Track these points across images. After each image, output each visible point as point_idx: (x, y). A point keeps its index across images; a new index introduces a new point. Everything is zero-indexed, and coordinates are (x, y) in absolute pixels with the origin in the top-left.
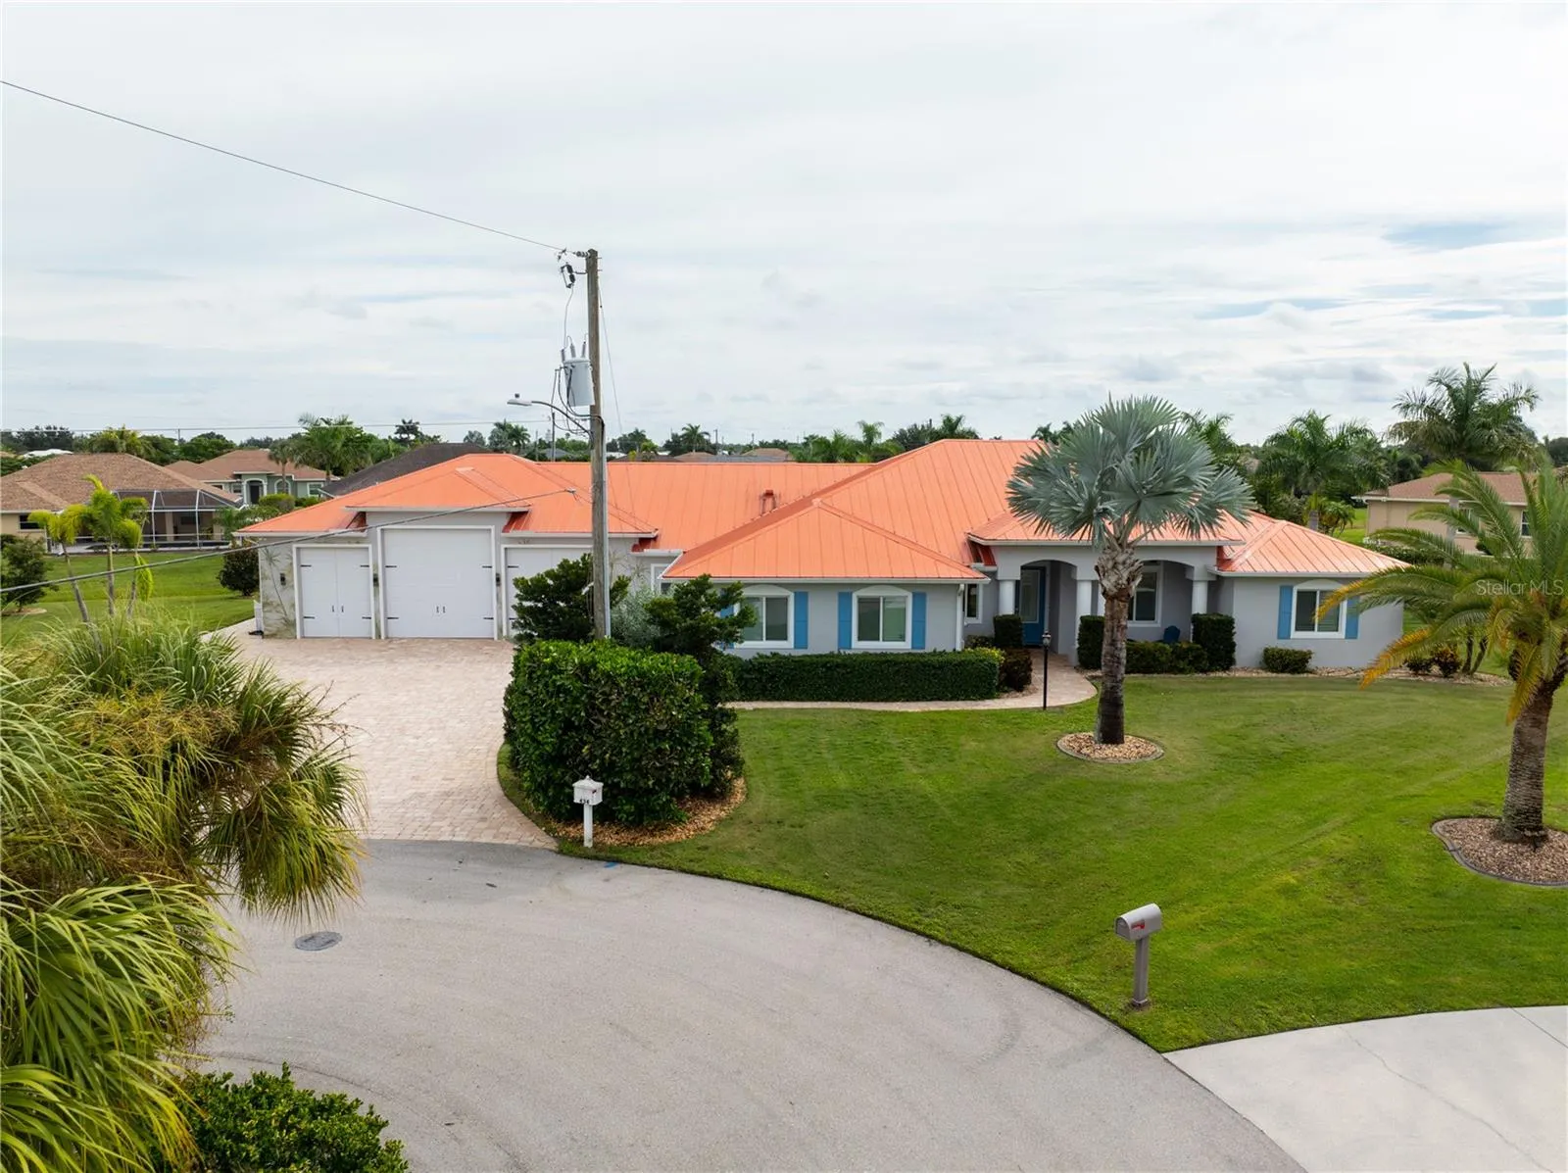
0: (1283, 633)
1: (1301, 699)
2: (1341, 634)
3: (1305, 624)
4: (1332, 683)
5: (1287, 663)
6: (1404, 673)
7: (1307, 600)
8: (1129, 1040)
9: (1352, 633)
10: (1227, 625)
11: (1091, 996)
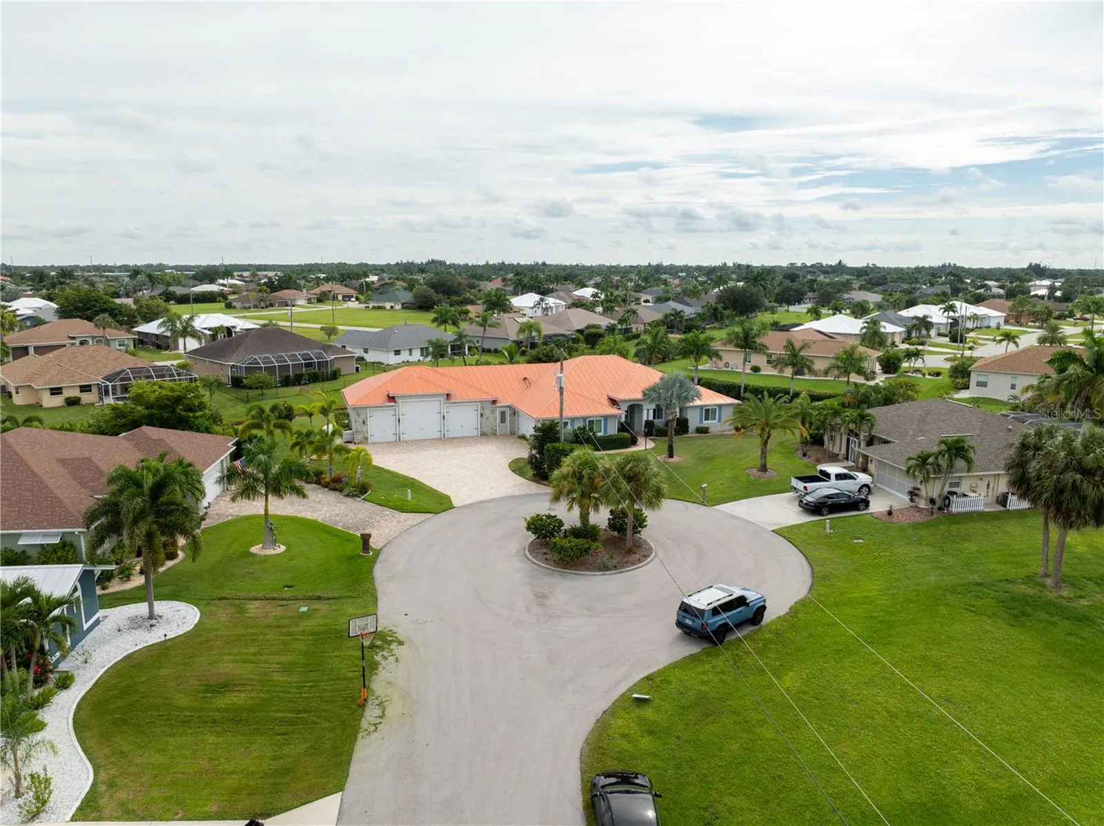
0: (701, 422)
1: (710, 442)
2: (716, 421)
3: (707, 419)
4: (715, 436)
5: (703, 431)
6: (734, 432)
7: (707, 411)
8: (704, 506)
9: (719, 421)
10: (686, 421)
11: (696, 502)
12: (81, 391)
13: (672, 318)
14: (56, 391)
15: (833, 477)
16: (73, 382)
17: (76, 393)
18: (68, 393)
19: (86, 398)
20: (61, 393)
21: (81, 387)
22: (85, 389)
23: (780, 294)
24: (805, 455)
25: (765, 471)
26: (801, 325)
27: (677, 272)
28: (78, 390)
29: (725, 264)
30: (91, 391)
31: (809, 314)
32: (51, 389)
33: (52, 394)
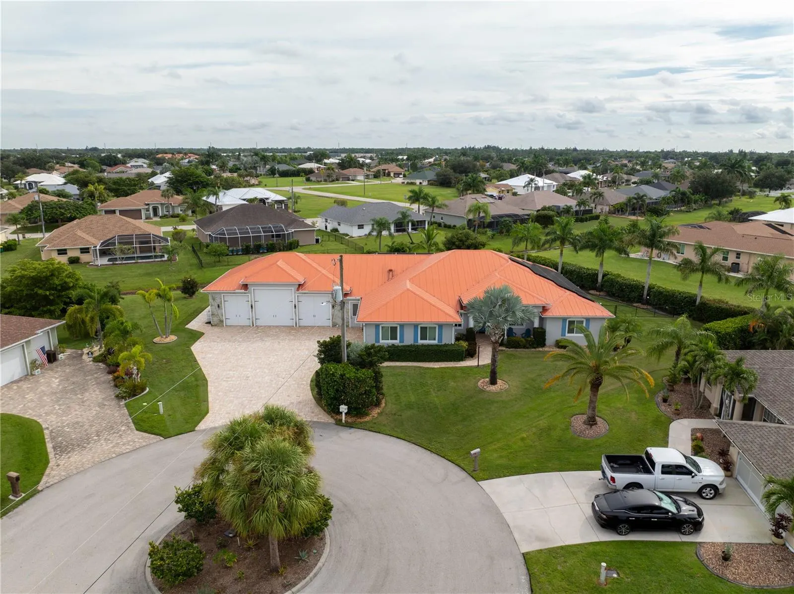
0: (563, 334)
3: (571, 331)
5: (563, 345)
7: (572, 324)
8: (471, 478)
10: (545, 332)
11: (465, 468)
12: (81, 253)
13: (635, 201)
14: (62, 252)
15: (658, 468)
16: (74, 245)
17: (77, 254)
18: (71, 254)
19: (85, 258)
20: (66, 254)
21: (81, 249)
22: (85, 251)
23: (761, 180)
24: (665, 400)
25: (591, 425)
26: (763, 213)
27: (683, 158)
28: (79, 251)
29: (731, 151)
30: (89, 252)
31: (778, 202)
32: (58, 250)
33: (59, 254)
